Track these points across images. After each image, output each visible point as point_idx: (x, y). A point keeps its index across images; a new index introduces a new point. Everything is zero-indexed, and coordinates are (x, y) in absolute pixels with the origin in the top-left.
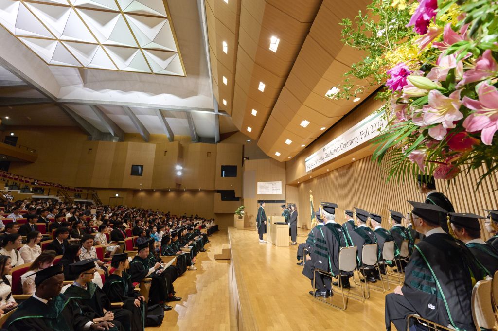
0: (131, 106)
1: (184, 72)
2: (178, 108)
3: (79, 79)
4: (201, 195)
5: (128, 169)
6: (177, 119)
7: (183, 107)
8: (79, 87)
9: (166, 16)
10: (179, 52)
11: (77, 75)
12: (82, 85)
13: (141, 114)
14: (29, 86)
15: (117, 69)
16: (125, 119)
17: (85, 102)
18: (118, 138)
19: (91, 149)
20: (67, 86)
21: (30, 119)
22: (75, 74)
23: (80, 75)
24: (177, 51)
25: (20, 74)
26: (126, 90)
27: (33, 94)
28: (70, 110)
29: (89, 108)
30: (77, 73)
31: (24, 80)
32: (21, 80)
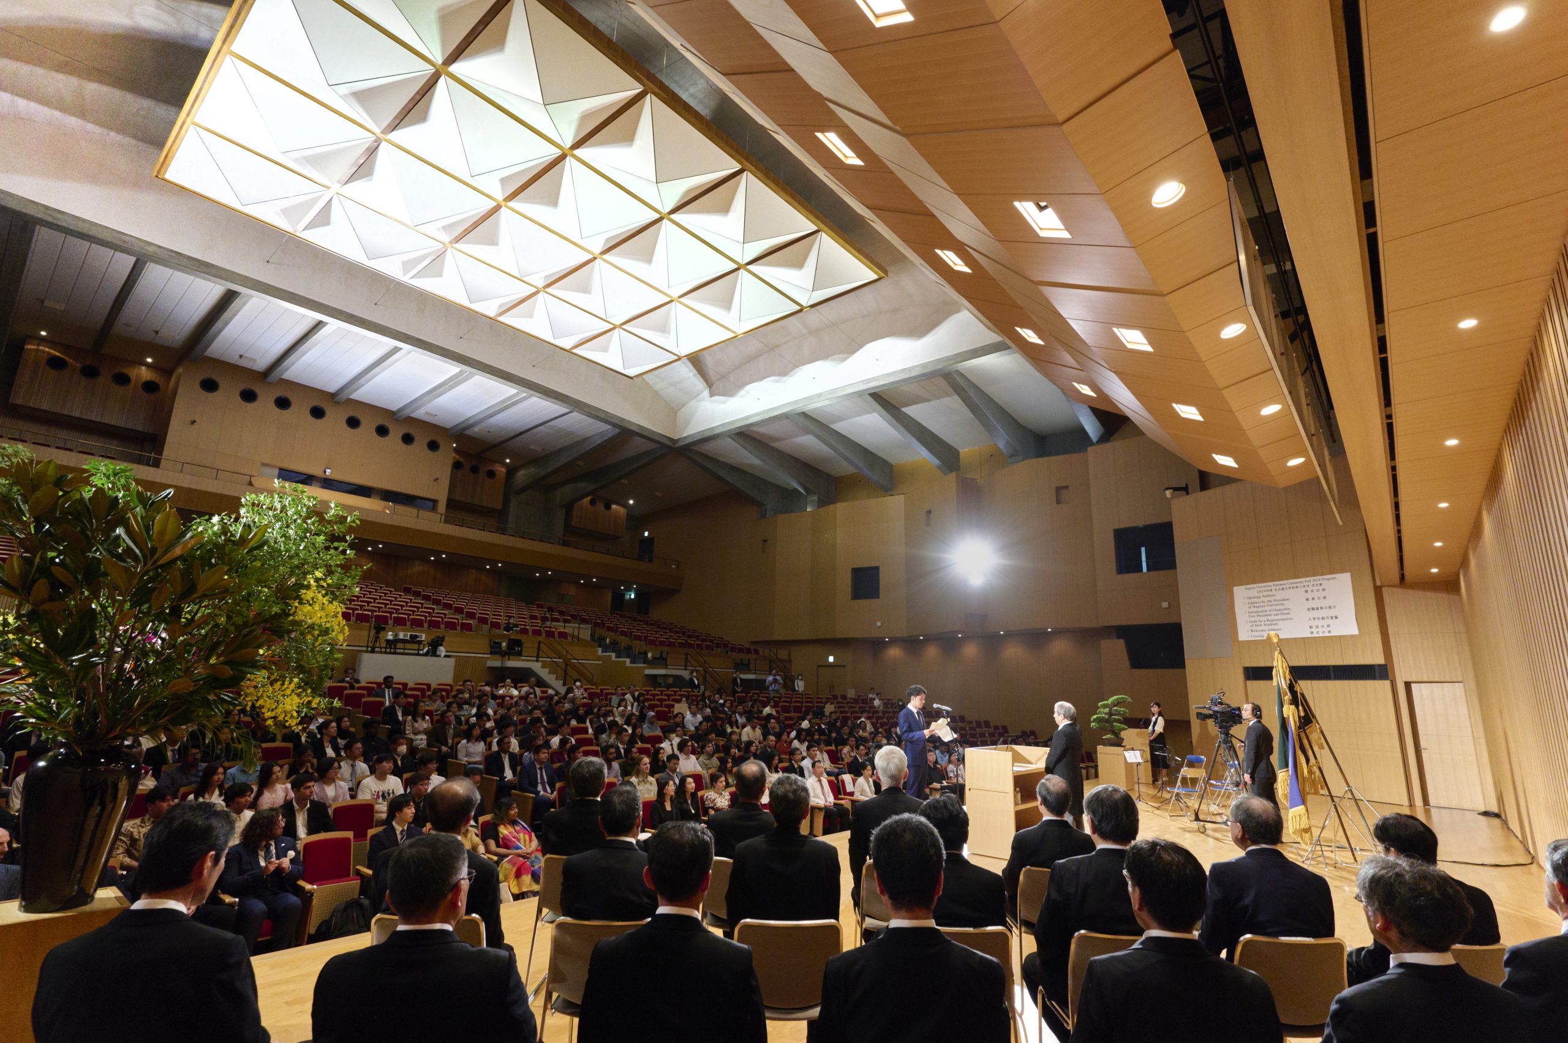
0: (810, 407)
1: (870, 268)
2: (914, 374)
3: (698, 383)
4: (1060, 647)
5: (845, 581)
6: (935, 403)
7: (924, 366)
8: (703, 399)
9: (737, 167)
10: (822, 226)
11: (691, 374)
12: (706, 393)
13: (840, 419)
14: (625, 433)
15: (733, 335)
16: (809, 443)
17: (717, 431)
18: (815, 498)
19: (765, 541)
20: (683, 407)
21: (660, 495)
22: (686, 371)
23: (696, 372)
24: (815, 228)
25: (602, 416)
26: (784, 371)
27: (637, 446)
28: (705, 456)
29: (729, 440)
30: (691, 371)
31: (615, 425)
32: (609, 427)
